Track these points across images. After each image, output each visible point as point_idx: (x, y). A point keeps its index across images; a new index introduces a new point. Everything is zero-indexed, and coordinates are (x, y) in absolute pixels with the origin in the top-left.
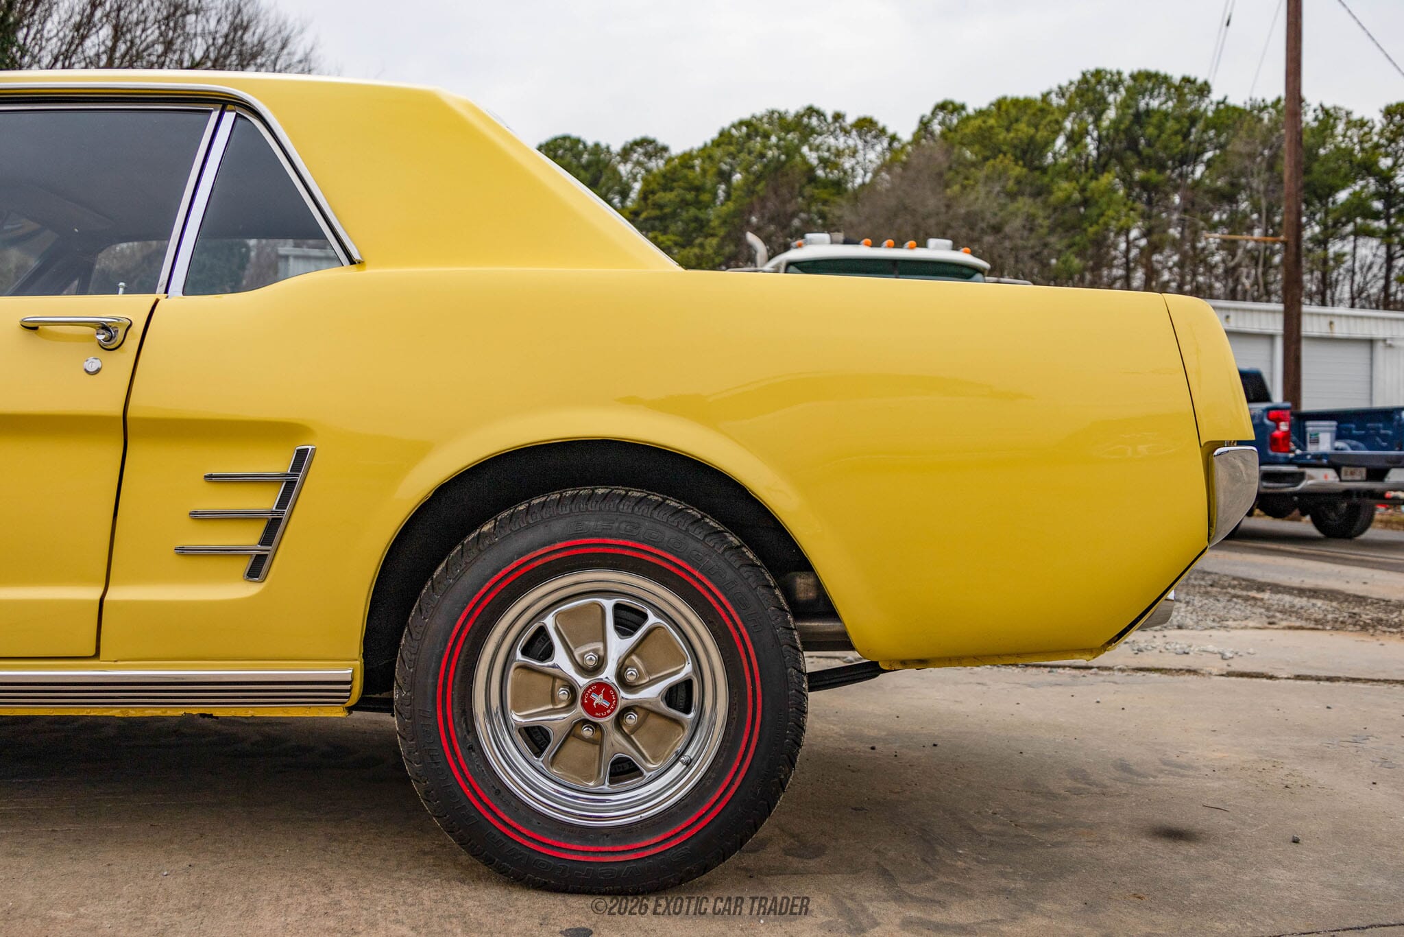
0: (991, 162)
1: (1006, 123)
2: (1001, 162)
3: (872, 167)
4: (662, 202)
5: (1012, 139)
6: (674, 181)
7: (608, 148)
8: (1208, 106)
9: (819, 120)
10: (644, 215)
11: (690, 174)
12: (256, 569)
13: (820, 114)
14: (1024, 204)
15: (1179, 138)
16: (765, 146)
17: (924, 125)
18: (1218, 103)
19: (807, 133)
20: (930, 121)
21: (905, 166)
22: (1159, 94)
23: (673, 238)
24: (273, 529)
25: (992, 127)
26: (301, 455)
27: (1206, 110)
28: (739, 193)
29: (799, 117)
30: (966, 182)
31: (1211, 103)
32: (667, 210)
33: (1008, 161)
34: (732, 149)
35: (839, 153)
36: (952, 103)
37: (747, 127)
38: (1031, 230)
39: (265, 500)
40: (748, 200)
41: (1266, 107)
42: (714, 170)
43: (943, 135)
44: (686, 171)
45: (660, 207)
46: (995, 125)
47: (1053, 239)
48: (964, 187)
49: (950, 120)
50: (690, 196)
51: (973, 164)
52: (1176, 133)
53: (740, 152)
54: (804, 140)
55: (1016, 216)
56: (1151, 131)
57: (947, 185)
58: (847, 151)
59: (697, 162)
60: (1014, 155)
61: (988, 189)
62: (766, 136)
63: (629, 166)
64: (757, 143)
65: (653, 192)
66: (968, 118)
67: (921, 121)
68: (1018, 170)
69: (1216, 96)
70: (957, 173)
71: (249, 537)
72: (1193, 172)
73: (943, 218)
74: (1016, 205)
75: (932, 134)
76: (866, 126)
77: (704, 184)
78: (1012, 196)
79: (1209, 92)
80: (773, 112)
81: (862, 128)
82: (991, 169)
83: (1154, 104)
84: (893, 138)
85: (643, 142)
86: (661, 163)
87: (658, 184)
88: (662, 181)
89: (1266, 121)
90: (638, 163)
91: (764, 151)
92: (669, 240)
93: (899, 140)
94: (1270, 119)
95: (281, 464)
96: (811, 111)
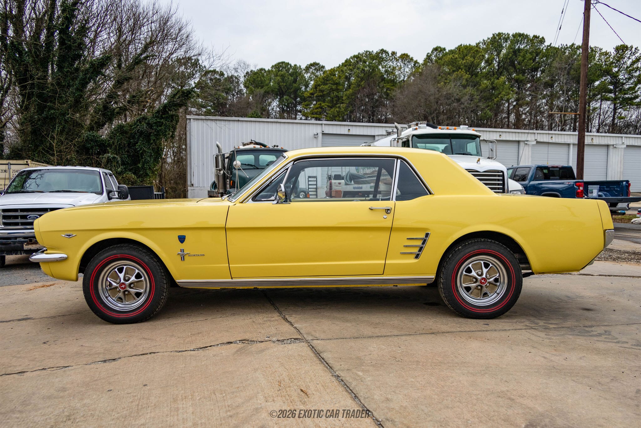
0: (456, 72)
1: (462, 56)
2: (460, 73)
3: (407, 74)
4: (322, 89)
5: (465, 63)
6: (327, 81)
7: (300, 66)
8: (543, 47)
9: (386, 55)
10: (315, 95)
11: (335, 78)
12: (417, 256)
13: (386, 52)
14: (469, 90)
15: (532, 61)
16: (364, 66)
17: (429, 57)
18: (548, 46)
19: (381, 60)
20: (431, 55)
21: (421, 74)
22: (524, 42)
23: (327, 104)
24: (421, 249)
25: (456, 58)
26: (427, 235)
27: (543, 49)
28: (354, 86)
29: (378, 54)
30: (446, 81)
31: (545, 46)
32: (325, 93)
33: (463, 72)
34: (351, 67)
35: (394, 69)
36: (440, 47)
37: (357, 58)
38: (471, 100)
39: (419, 243)
40: (358, 88)
41: (567, 48)
42: (344, 76)
43: (436, 61)
44: (332, 77)
45: (322, 91)
46: (458, 57)
47: (480, 104)
48: (445, 83)
49: (439, 55)
50: (334, 87)
51: (449, 74)
52: (530, 59)
53: (354, 68)
54: (380, 63)
55: (466, 95)
56: (520, 58)
57: (439, 82)
58: (397, 68)
59: (337, 73)
60: (465, 70)
61: (455, 84)
62: (365, 62)
63: (309, 75)
64: (361, 65)
65: (319, 85)
66: (446, 54)
67: (427, 56)
68: (467, 76)
69: (547, 43)
70: (442, 77)
71: (416, 250)
72: (536, 75)
73: (437, 96)
74: (466, 90)
75: (431, 60)
76: (405, 57)
77: (339, 82)
78: (465, 87)
79: (544, 42)
80: (367, 52)
81: (403, 58)
82: (456, 76)
83: (522, 47)
84: (416, 62)
85: (314, 64)
86: (322, 73)
87: (321, 82)
88: (323, 81)
89: (567, 54)
90: (313, 73)
91: (364, 68)
92: (325, 105)
93: (418, 63)
94: (569, 53)
95: (423, 236)
96: (383, 51)
